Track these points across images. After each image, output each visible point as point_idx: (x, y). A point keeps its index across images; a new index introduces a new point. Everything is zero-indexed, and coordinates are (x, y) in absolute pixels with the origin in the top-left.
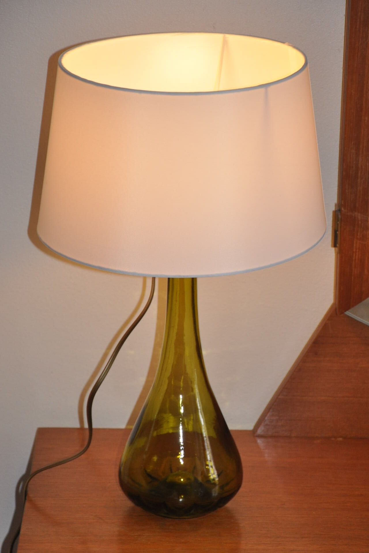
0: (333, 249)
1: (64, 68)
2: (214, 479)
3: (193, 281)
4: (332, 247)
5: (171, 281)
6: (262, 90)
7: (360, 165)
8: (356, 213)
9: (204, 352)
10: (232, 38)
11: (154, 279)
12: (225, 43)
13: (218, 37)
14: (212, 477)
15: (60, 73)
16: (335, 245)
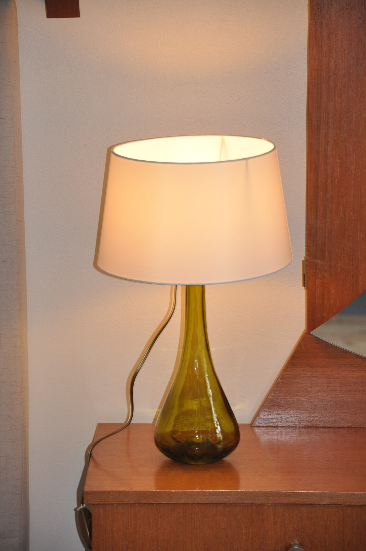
0: (303, 287)
1: (115, 153)
2: (220, 438)
3: (203, 286)
4: (302, 286)
5: (188, 288)
6: (244, 161)
7: (318, 226)
8: (317, 260)
9: (212, 349)
10: (229, 139)
11: (176, 286)
12: (223, 142)
13: (218, 138)
14: (218, 436)
15: (112, 156)
16: (304, 285)
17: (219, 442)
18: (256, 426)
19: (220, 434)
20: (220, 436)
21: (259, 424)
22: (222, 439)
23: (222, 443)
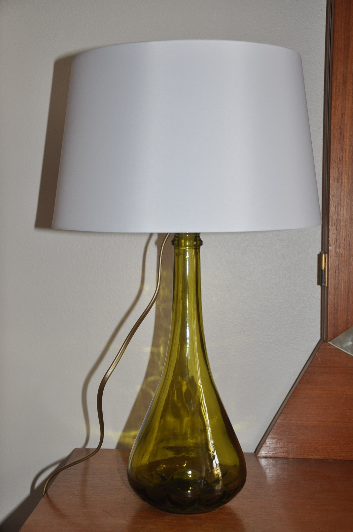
17: (217, 481)
18: (262, 456)
19: (218, 468)
20: (217, 471)
21: (266, 453)
22: (220, 475)
23: (221, 482)
